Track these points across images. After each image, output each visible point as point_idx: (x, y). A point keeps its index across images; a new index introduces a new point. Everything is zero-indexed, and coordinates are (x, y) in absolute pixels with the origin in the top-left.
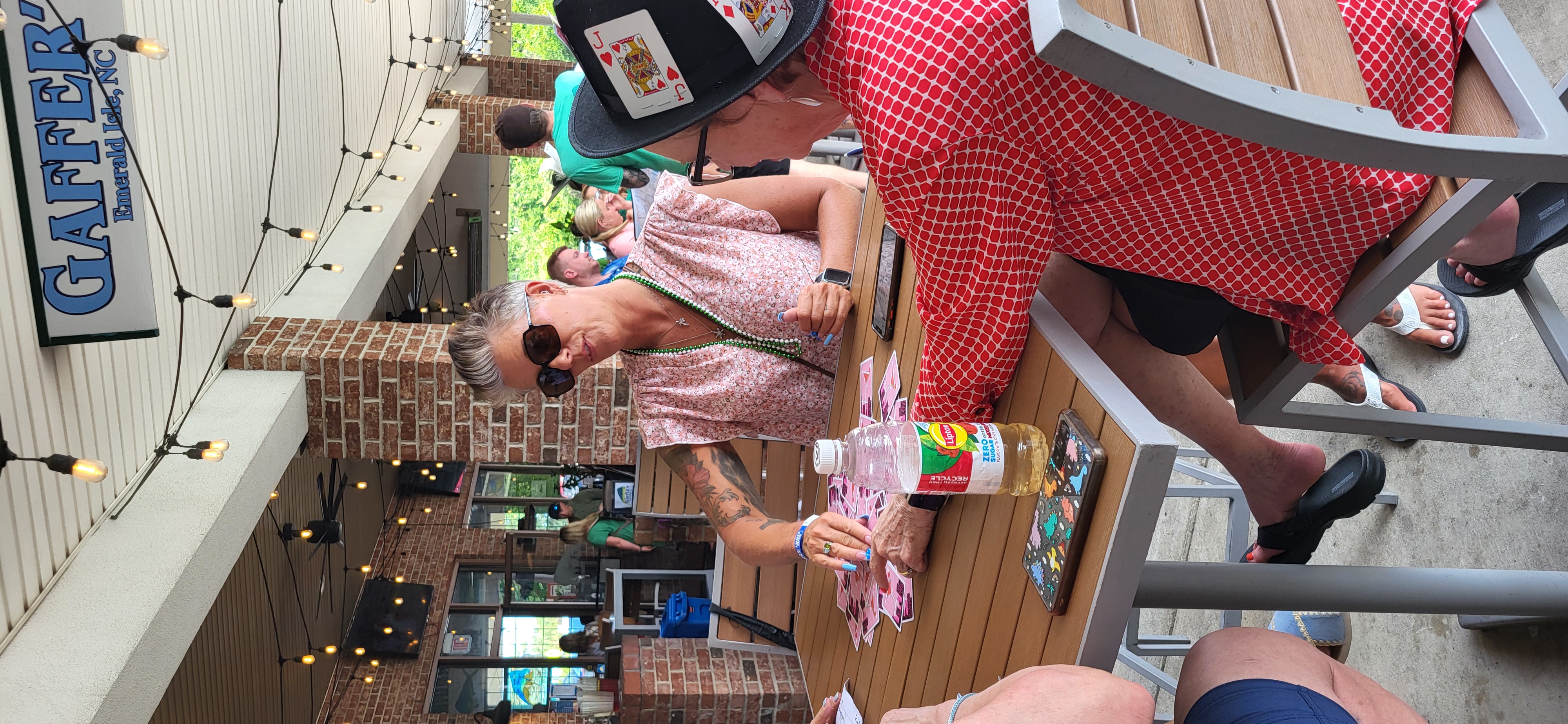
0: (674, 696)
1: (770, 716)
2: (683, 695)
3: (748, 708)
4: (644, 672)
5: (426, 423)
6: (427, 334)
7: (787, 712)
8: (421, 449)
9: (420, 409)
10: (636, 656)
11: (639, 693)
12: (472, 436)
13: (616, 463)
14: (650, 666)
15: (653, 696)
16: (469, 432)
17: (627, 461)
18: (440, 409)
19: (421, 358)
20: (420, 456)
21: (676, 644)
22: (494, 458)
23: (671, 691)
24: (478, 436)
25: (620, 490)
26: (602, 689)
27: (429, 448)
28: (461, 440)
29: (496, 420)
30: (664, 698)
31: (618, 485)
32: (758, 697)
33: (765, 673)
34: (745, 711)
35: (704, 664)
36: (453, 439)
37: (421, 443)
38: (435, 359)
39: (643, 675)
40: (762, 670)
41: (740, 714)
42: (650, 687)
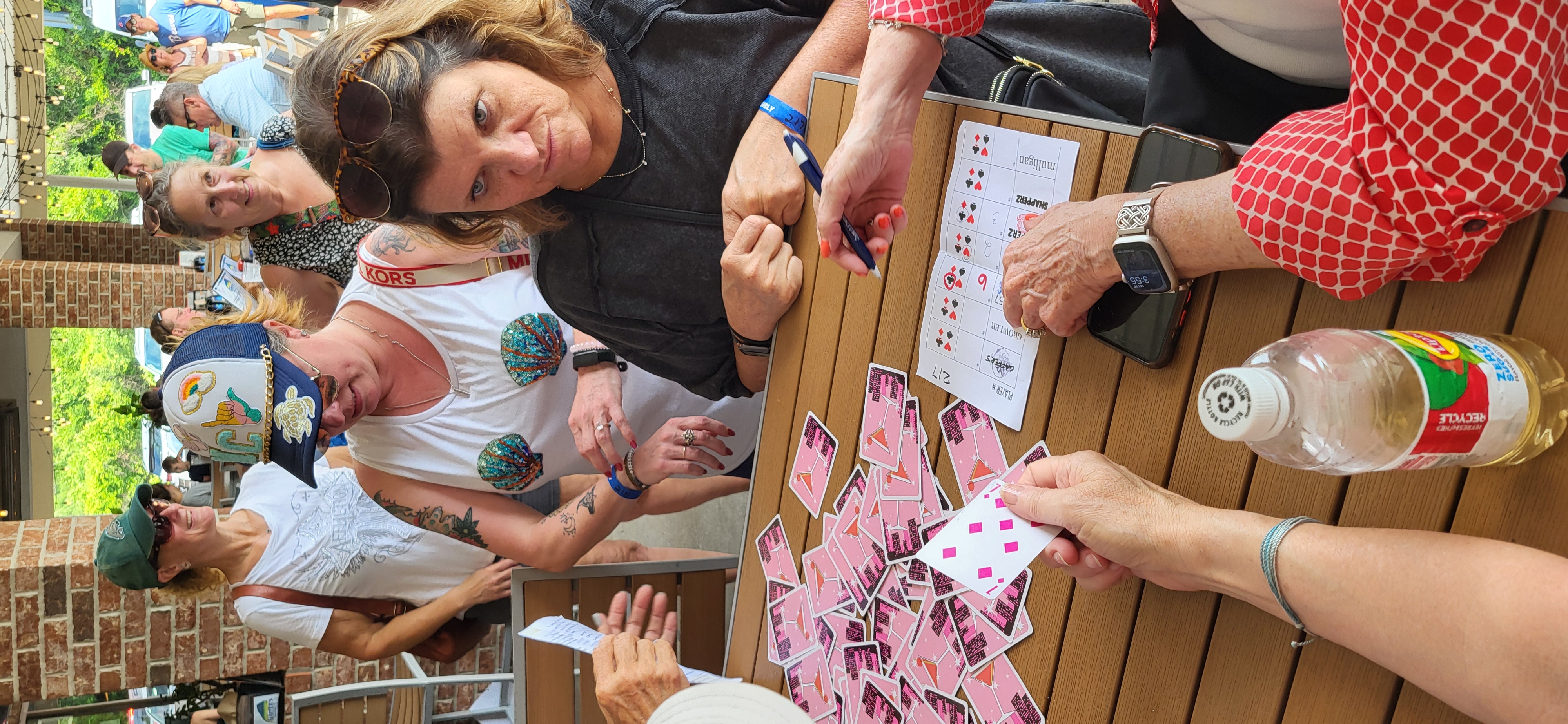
17: (268, 667)
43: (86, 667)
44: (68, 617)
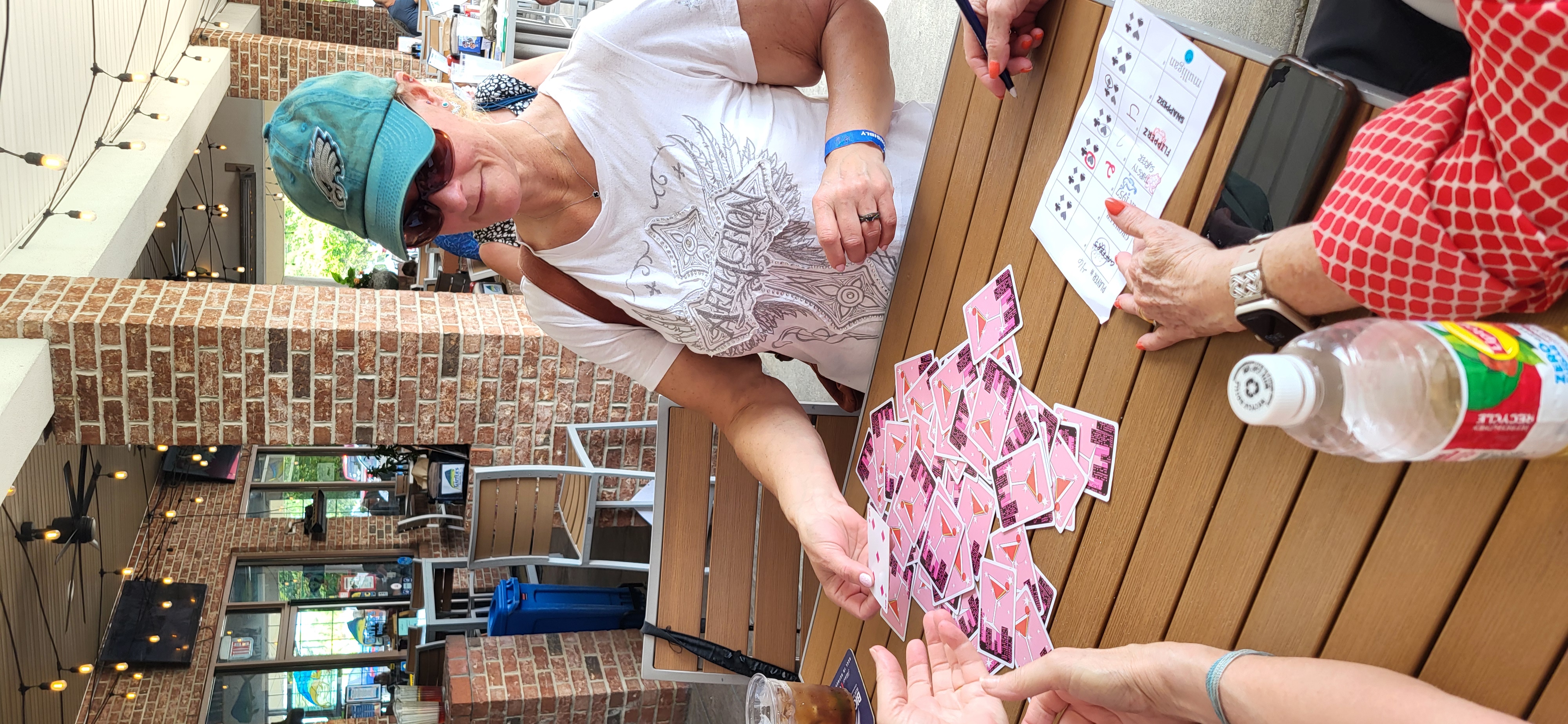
0: (510, 702)
1: (618, 717)
2: (521, 701)
3: (593, 710)
4: (474, 677)
5: (209, 400)
6: (207, 294)
7: (636, 711)
8: (202, 431)
9: (202, 383)
10: (464, 659)
11: (469, 701)
12: (267, 415)
13: (443, 443)
14: (480, 669)
15: (486, 703)
16: (263, 410)
17: (457, 439)
18: (227, 383)
19: (201, 322)
20: (202, 439)
21: (509, 642)
22: (295, 440)
23: (507, 697)
24: (274, 414)
25: (448, 473)
26: (423, 699)
27: (212, 430)
28: (254, 420)
29: (297, 395)
30: (498, 705)
31: (446, 467)
32: (604, 697)
33: (611, 669)
34: (590, 714)
35: (542, 663)
36: (244, 418)
37: (203, 424)
38: (220, 323)
39: (473, 680)
40: (608, 667)
41: (584, 716)
42: (482, 694)
43: (303, 420)
44: (289, 376)
